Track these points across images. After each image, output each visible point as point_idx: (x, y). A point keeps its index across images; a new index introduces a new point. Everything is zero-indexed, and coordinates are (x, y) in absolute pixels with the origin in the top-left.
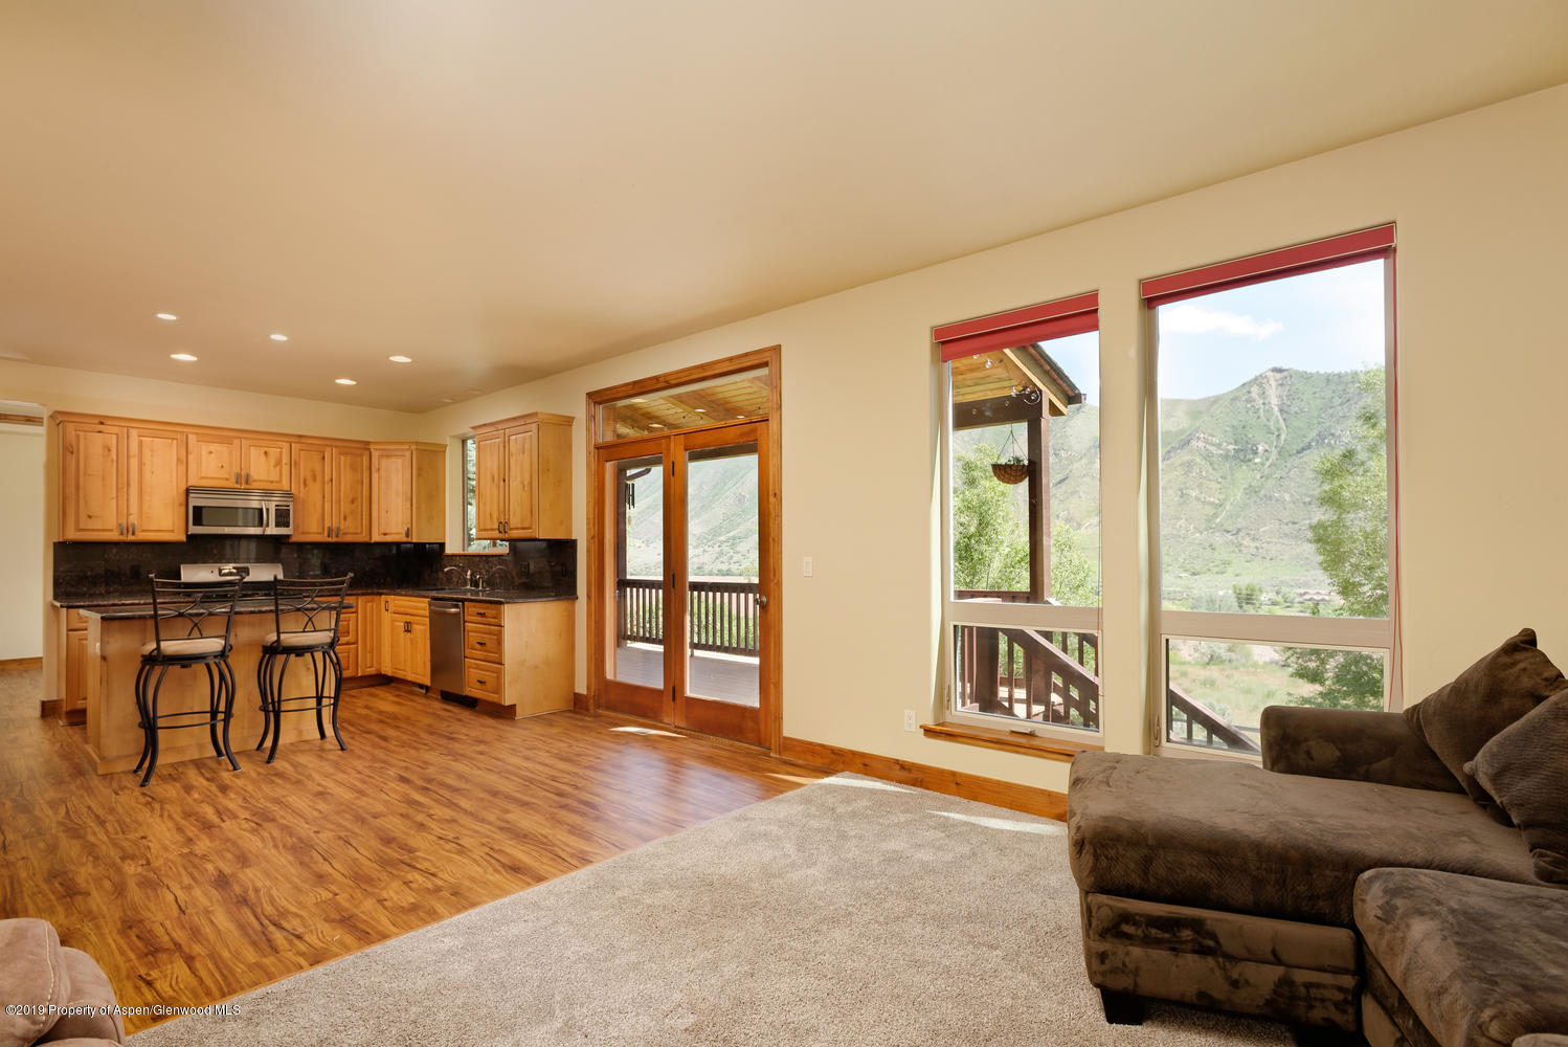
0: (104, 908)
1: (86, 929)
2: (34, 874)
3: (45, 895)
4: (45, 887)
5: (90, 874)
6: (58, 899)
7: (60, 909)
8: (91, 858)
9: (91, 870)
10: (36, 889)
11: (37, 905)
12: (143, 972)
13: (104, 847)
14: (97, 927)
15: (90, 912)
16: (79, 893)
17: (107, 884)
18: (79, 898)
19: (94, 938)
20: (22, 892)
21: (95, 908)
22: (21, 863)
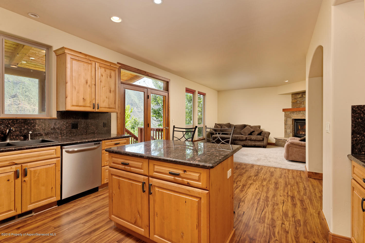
0: (273, 179)
1: (277, 177)
2: (280, 190)
3: (280, 185)
4: (279, 187)
5: (271, 185)
6: (278, 183)
7: (279, 182)
8: (269, 189)
9: (271, 186)
10: (281, 187)
11: (282, 184)
12: (275, 171)
13: (265, 191)
14: (276, 177)
15: (275, 179)
16: (275, 183)
17: (270, 182)
18: (276, 182)
19: (277, 176)
20: (283, 187)
21: (275, 180)
22: (281, 195)
